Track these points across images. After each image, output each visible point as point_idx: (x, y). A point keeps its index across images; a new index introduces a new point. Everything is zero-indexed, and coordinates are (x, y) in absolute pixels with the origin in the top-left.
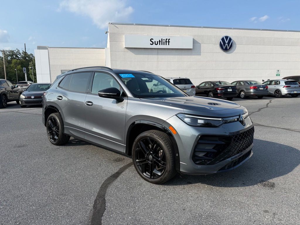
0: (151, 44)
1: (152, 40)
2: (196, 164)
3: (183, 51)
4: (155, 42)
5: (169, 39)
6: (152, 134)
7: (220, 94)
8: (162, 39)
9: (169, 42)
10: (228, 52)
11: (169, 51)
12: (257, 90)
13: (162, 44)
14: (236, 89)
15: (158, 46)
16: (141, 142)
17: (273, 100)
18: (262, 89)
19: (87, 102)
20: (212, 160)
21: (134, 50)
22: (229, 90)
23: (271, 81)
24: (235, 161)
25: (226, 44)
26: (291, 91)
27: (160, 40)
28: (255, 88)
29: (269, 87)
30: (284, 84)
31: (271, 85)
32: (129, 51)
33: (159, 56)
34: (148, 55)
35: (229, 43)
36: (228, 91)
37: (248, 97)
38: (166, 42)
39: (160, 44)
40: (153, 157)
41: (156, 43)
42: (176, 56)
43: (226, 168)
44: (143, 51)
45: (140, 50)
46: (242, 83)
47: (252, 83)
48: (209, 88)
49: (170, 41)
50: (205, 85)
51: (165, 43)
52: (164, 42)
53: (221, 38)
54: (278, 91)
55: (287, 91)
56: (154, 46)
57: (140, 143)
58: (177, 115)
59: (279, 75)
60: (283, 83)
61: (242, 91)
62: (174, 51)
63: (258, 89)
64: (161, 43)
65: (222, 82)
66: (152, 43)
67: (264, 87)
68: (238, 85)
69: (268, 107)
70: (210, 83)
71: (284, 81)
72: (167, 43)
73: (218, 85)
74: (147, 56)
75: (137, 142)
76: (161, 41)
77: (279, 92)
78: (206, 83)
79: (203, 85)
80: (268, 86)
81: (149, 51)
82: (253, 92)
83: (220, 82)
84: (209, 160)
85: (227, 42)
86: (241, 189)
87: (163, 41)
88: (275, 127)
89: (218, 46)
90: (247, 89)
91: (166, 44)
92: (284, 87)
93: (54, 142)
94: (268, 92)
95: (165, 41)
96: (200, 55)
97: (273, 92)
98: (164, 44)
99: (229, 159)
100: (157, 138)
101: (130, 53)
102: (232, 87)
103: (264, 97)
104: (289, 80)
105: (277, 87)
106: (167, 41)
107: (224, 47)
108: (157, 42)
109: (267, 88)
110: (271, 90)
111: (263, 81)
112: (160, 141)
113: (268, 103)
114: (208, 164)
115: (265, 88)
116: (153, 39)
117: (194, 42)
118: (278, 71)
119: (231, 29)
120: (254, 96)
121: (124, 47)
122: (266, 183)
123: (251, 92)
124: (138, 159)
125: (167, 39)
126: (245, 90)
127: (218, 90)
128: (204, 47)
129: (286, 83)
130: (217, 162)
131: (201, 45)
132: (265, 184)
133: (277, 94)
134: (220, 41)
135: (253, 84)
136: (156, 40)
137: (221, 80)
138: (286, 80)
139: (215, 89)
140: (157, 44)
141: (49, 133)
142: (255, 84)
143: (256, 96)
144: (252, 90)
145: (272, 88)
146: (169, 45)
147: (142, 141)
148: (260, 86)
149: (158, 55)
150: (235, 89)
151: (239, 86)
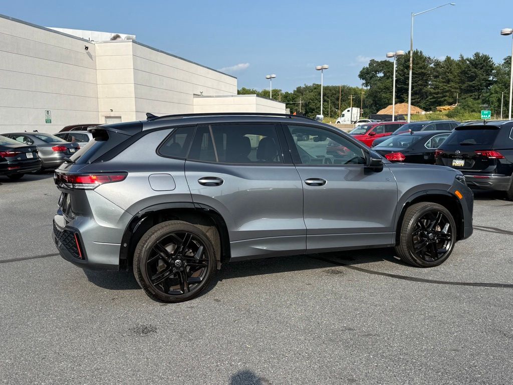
12: (66, 154)
18: (73, 150)
28: (62, 149)
36: (28, 157)
59: (51, 122)
67: (75, 146)
82: (59, 159)
90: (45, 152)
115: (77, 148)
118: (48, 112)
123: (55, 159)
127: (6, 155)
144: (56, 155)
148: (69, 146)
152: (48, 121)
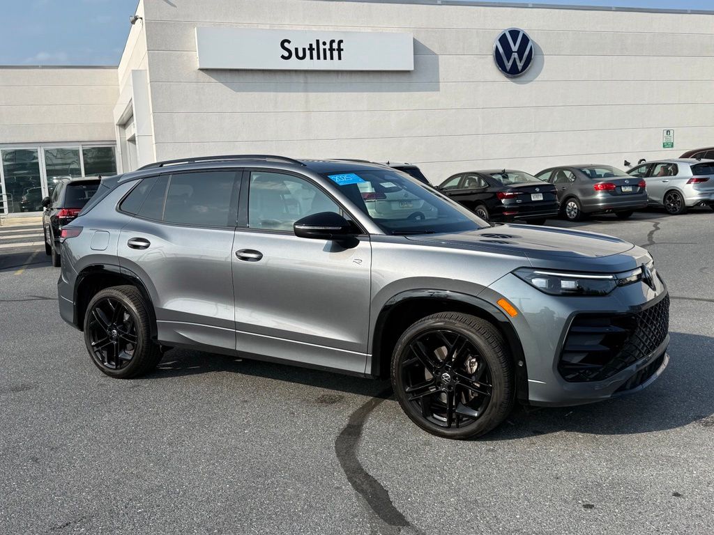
0: (283, 57)
1: (286, 45)
2: (568, 380)
3: (385, 79)
4: (296, 49)
5: (340, 42)
6: (451, 320)
7: (508, 210)
8: (318, 41)
9: (340, 50)
10: (522, 79)
11: (340, 79)
12: (614, 194)
13: (319, 58)
14: (555, 193)
15: (307, 64)
16: (418, 343)
17: (665, 223)
18: (629, 189)
19: (240, 251)
20: (601, 370)
21: (228, 75)
22: (535, 198)
23: (652, 166)
24: (643, 372)
25: (515, 55)
26: (711, 194)
27: (311, 45)
28: (607, 188)
29: (649, 182)
30: (690, 174)
31: (652, 176)
32: (213, 80)
33: (312, 95)
34: (276, 90)
35: (521, 52)
36: (533, 199)
37: (589, 216)
38: (331, 50)
39: (312, 58)
40: (454, 377)
41: (301, 54)
42: (365, 94)
43: (628, 386)
44: (258, 78)
45: (249, 78)
46: (568, 174)
47: (599, 171)
48: (474, 192)
49: (342, 46)
50: (461, 184)
51: (328, 53)
52: (325, 50)
53: (498, 35)
54: (673, 195)
55: (698, 192)
56: (293, 64)
57: (416, 345)
58: (515, 273)
59: (672, 146)
60: (685, 170)
61: (571, 197)
62: (358, 78)
63: (619, 192)
64: (315, 53)
65: (512, 172)
66: (286, 54)
67: (633, 183)
68: (556, 179)
69: (654, 243)
70: (476, 178)
71: (689, 163)
72: (335, 53)
73: (499, 182)
74: (272, 94)
75: (408, 344)
76: (315, 46)
77: (675, 196)
78: (464, 176)
79: (455, 182)
80: (645, 179)
81: (280, 78)
82: (603, 201)
83: (505, 174)
84: (592, 370)
85: (515, 48)
86: (659, 434)
87: (322, 47)
88: (689, 299)
89: (490, 60)
90: (585, 192)
91: (332, 58)
92: (689, 182)
93: (116, 369)
94: (646, 197)
95: (327, 47)
96: (438, 90)
97: (659, 199)
98: (325, 58)
99: (633, 367)
100: (464, 329)
101: (216, 88)
102: (543, 189)
103: (634, 215)
104: (704, 161)
105: (671, 182)
106: (335, 46)
107: (509, 65)
108: (304, 50)
109: (643, 186)
110: (655, 190)
111: (625, 165)
112: (475, 337)
113: (651, 233)
114: (591, 380)
115: (637, 186)
116: (289, 42)
117: (418, 48)
118: (668, 131)
119: (525, 6)
120: (608, 213)
121: (198, 68)
122: (709, 420)
123: (597, 201)
124: (409, 386)
125: (332, 42)
126: (579, 195)
127: (504, 197)
128: (447, 66)
129: (695, 169)
130: (609, 374)
131: (438, 60)
132: (708, 422)
133: (672, 204)
134: (494, 46)
135: (600, 176)
136: (298, 43)
137: (507, 168)
138: (695, 161)
139: (492, 195)
140: (304, 57)
141: (97, 346)
142: (607, 175)
143: (614, 210)
144: (600, 196)
145: (656, 184)
146: (340, 58)
147: (419, 340)
148: (622, 183)
149: (306, 90)
150: (553, 193)
151: (560, 182)
152: (668, 145)
